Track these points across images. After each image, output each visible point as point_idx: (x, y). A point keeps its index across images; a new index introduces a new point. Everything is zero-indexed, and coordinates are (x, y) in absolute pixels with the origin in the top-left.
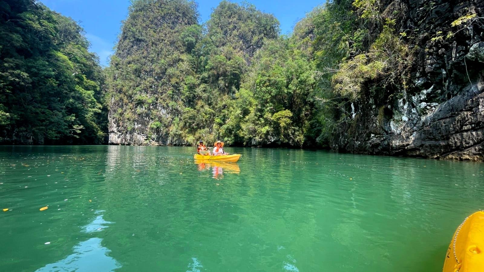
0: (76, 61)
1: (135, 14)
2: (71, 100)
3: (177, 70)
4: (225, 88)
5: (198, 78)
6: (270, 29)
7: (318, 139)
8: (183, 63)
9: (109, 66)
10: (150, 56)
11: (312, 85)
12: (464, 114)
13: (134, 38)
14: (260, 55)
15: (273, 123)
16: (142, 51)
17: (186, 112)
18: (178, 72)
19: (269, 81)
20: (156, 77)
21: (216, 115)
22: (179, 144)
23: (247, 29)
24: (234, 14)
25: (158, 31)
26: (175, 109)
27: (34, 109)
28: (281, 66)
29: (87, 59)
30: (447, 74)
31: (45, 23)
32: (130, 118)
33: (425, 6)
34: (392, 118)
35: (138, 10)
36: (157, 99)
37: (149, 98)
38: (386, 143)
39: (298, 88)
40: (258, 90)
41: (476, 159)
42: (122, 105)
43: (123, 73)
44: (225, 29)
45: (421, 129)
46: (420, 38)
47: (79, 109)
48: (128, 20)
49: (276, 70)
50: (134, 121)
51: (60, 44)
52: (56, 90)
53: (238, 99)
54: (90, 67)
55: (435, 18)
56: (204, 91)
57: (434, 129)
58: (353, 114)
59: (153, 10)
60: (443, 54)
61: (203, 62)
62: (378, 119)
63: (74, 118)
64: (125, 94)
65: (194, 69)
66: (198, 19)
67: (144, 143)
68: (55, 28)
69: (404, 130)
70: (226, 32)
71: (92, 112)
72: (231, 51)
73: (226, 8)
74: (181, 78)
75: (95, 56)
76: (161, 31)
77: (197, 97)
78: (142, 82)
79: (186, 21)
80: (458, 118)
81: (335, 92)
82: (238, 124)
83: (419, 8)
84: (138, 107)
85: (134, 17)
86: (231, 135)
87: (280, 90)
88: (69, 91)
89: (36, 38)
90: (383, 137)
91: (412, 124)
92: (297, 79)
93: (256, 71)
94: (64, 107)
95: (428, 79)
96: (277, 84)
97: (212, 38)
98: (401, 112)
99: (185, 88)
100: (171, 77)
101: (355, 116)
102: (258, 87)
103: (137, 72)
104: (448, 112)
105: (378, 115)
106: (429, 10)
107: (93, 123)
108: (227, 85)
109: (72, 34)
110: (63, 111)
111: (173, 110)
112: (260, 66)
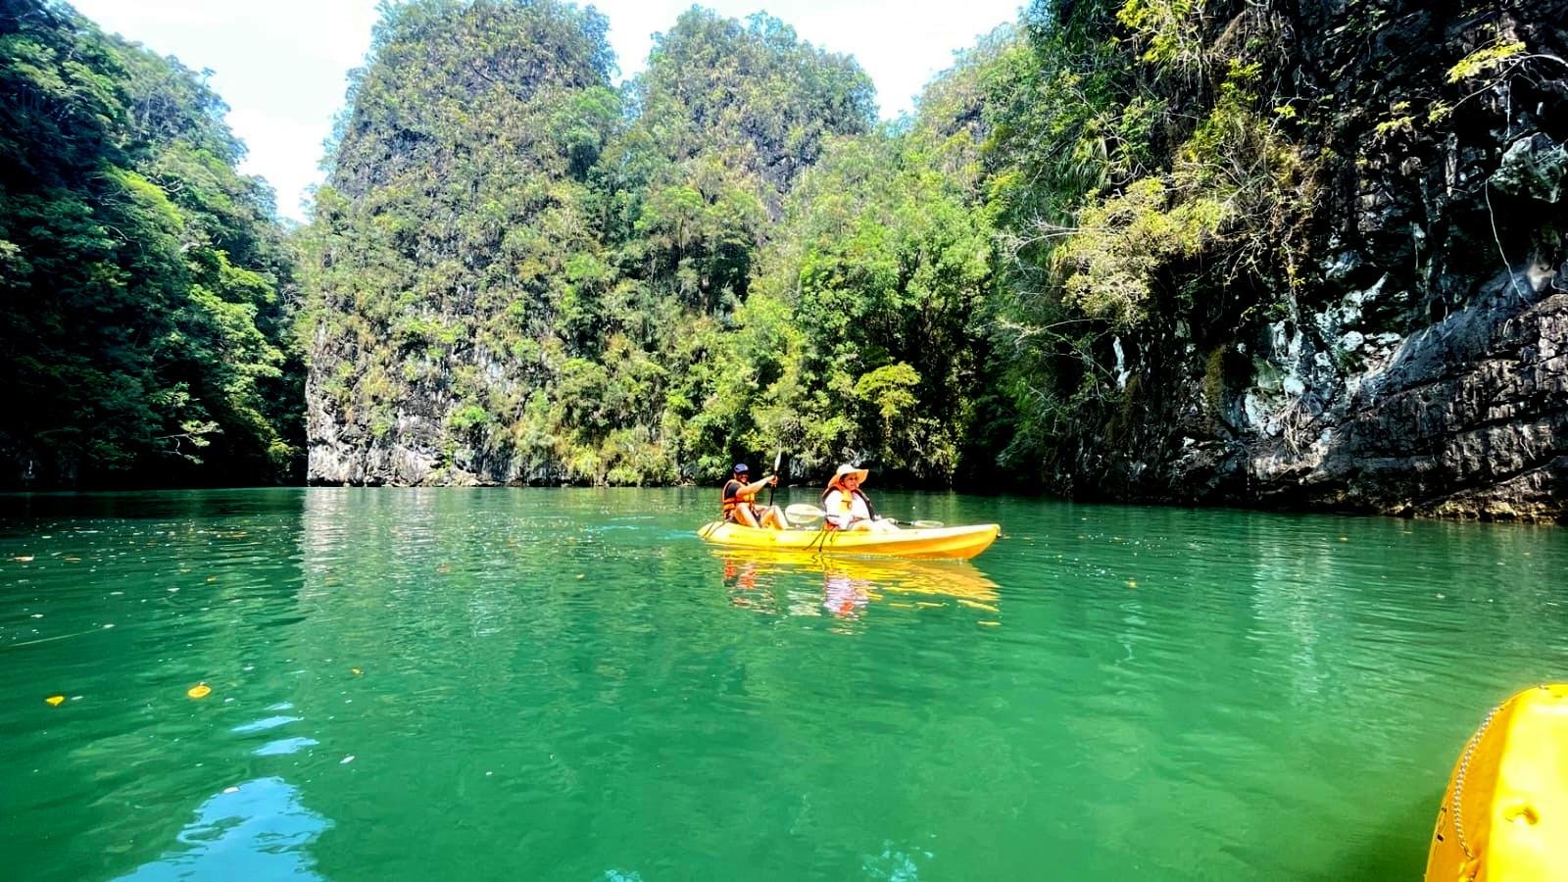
0: (192, 203)
1: (396, 48)
2: (174, 336)
3: (540, 235)
4: (701, 294)
5: (611, 260)
6: (842, 105)
7: (1002, 458)
8: (560, 213)
9: (307, 222)
10: (448, 188)
11: (980, 282)
12: (1490, 368)
13: (395, 127)
14: (811, 186)
15: (857, 407)
16: (422, 172)
17: (571, 373)
18: (542, 243)
19: (844, 269)
20: (469, 259)
21: (672, 383)
22: (550, 478)
23: (769, 103)
24: (727, 55)
25: (475, 105)
26: (533, 364)
27: (41, 367)
28: (880, 221)
29: (232, 199)
30: (1427, 239)
31: (84, 72)
32: (381, 396)
33: (1352, 20)
34: (1250, 386)
35: (408, 35)
36: (473, 332)
37: (447, 328)
38: (1233, 465)
39: (935, 294)
40: (809, 299)
41: (1534, 514)
42: (355, 352)
43: (358, 246)
44: (698, 102)
45: (1348, 420)
46: (1337, 125)
47: (205, 367)
48: (375, 68)
49: (864, 235)
50: (396, 403)
51: (137, 145)
52: (123, 300)
53: (741, 328)
54: (244, 223)
55: (1386, 59)
56: (631, 303)
57: (1392, 420)
58: (1119, 373)
59: (457, 37)
60: (1415, 173)
61: (625, 210)
62: (1206, 390)
63: (185, 396)
64: (362, 314)
65: (595, 232)
66: (608, 67)
67: (431, 477)
68: (120, 94)
69: (1293, 424)
70: (700, 112)
71: (249, 376)
72: (717, 173)
73: (701, 35)
74: (553, 261)
75: (258, 188)
76: (486, 105)
77: (609, 322)
78: (421, 275)
79: (569, 75)
80: (1471, 380)
81: (1068, 300)
82: (743, 412)
83: (1332, 29)
84: (409, 357)
85: (392, 60)
86: (721, 447)
87: (878, 298)
88: (166, 306)
89: (48, 124)
90: (1222, 447)
91: (1318, 405)
92: (934, 262)
93: (800, 238)
94: (151, 358)
95: (1367, 257)
96: (870, 280)
97: (654, 130)
98: (1278, 365)
99: (568, 296)
100: (518, 259)
101: (1127, 381)
102: (807, 289)
103: (407, 243)
104: (1436, 362)
105: (1203, 373)
106: (1365, 34)
107: (253, 412)
108: (705, 283)
109: (180, 113)
110: (146, 371)
111: (525, 368)
112: (813, 222)
